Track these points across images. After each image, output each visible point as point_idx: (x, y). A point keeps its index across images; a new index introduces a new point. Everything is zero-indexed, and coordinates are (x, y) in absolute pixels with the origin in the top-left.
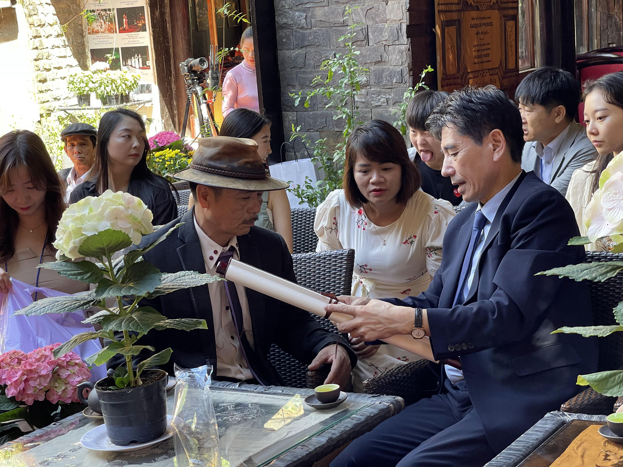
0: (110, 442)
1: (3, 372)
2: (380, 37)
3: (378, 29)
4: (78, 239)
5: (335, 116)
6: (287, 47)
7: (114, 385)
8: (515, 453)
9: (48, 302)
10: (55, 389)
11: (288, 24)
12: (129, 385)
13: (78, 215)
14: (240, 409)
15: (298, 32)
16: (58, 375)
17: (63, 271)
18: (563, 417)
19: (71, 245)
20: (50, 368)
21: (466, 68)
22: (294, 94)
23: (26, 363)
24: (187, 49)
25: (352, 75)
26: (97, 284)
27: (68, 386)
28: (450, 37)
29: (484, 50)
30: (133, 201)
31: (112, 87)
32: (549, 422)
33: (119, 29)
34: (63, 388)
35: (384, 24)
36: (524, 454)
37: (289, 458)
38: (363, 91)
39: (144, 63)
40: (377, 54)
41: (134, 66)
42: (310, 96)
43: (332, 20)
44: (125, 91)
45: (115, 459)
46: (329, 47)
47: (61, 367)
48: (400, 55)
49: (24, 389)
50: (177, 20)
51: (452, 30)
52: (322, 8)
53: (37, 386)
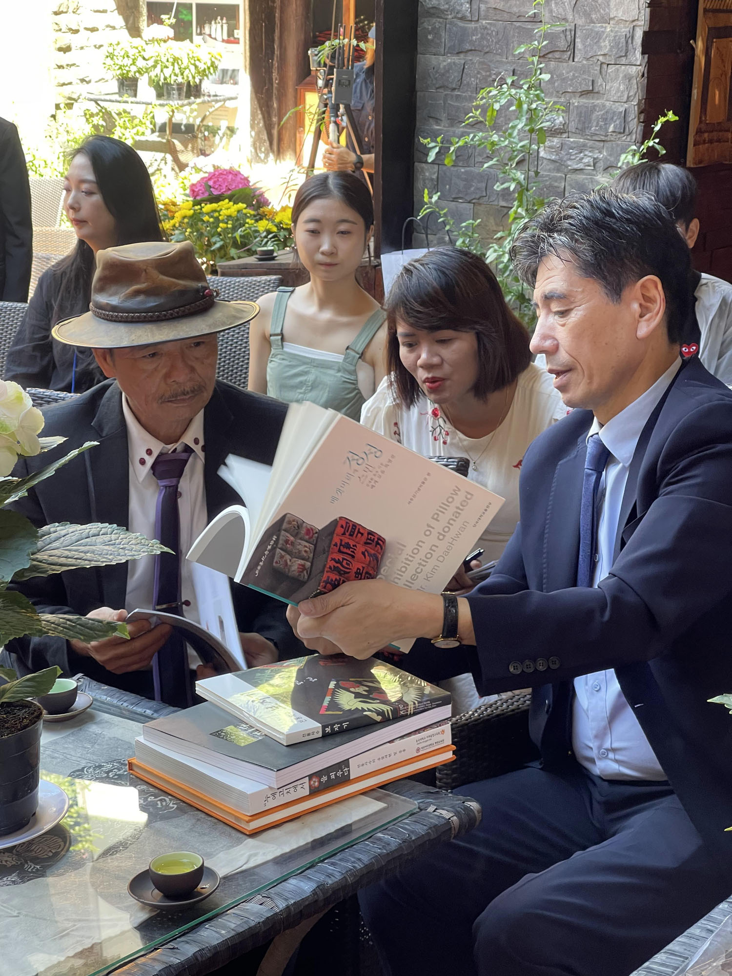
2: (595, 47)
3: (593, 34)
5: (498, 184)
6: (434, 51)
11: (439, 9)
15: (456, 25)
22: (429, 140)
25: (533, 116)
28: (721, 56)
30: (5, 392)
31: (174, 70)
35: (604, 25)
38: (556, 141)
39: (230, 33)
40: (586, 77)
42: (457, 145)
43: (515, 10)
44: (194, 78)
46: (505, 57)
48: (627, 83)
51: (725, 44)
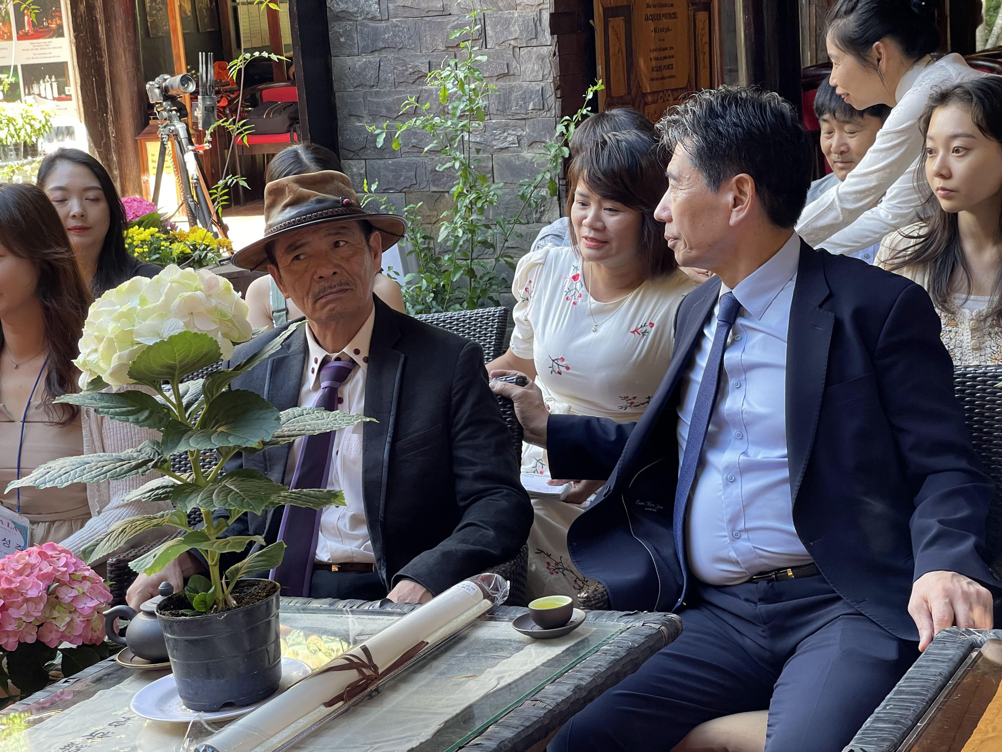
0: (184, 707)
2: (506, 33)
3: (503, 21)
4: (127, 351)
5: (439, 165)
7: (190, 607)
8: (915, 699)
9: (70, 463)
10: (53, 622)
11: (348, 12)
13: (121, 309)
15: (367, 26)
16: (57, 597)
17: (103, 407)
18: (969, 635)
19: (115, 361)
20: (42, 586)
21: (640, 87)
22: (374, 127)
24: (133, 67)
25: (472, 96)
26: (163, 429)
27: (75, 616)
28: (616, 34)
29: (665, 58)
30: (217, 284)
31: (9, 130)
32: (948, 644)
33: (18, 33)
34: (68, 619)
35: (511, 11)
36: (927, 700)
37: (515, 722)
39: (61, 91)
40: (501, 61)
41: (43, 95)
42: (402, 130)
43: (423, 5)
44: (30, 137)
46: (419, 51)
47: (62, 584)
48: (540, 63)
49: (1, 622)
50: (115, 18)
51: (618, 23)
53: (22, 617)
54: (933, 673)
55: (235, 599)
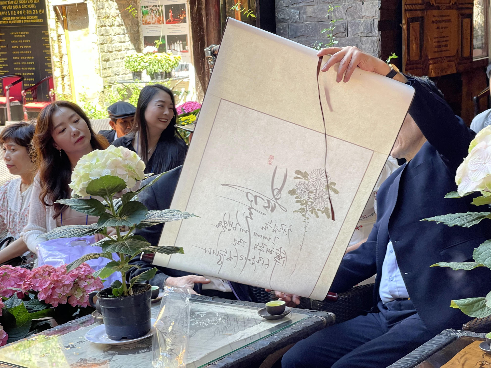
0: (107, 338)
1: (36, 281)
2: (357, 30)
4: (86, 182)
7: (111, 294)
8: (412, 360)
9: (64, 229)
10: (75, 296)
11: (285, 19)
12: (123, 295)
13: (88, 163)
14: (210, 317)
16: (78, 285)
17: (74, 206)
18: (455, 333)
19: (81, 186)
20: (72, 279)
21: (427, 56)
23: (54, 275)
24: (217, 37)
26: (99, 217)
27: (85, 294)
28: (414, 30)
29: (443, 41)
30: (130, 153)
31: (158, 66)
32: (443, 336)
34: (81, 295)
35: (360, 20)
36: (419, 361)
37: (238, 356)
39: (184, 48)
40: (354, 43)
41: (176, 50)
43: (319, 16)
44: (168, 69)
45: (110, 349)
46: (316, 37)
47: (80, 279)
48: (372, 44)
49: (51, 294)
50: (210, 14)
51: (416, 25)
52: (312, 6)
53: (61, 293)
54: (428, 349)
55: (134, 292)
